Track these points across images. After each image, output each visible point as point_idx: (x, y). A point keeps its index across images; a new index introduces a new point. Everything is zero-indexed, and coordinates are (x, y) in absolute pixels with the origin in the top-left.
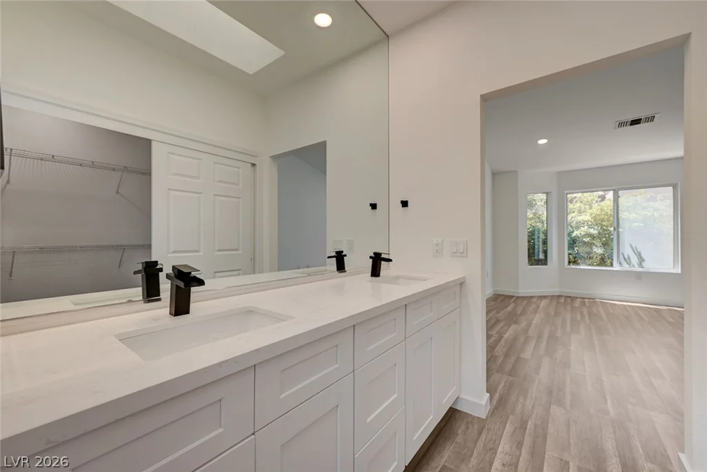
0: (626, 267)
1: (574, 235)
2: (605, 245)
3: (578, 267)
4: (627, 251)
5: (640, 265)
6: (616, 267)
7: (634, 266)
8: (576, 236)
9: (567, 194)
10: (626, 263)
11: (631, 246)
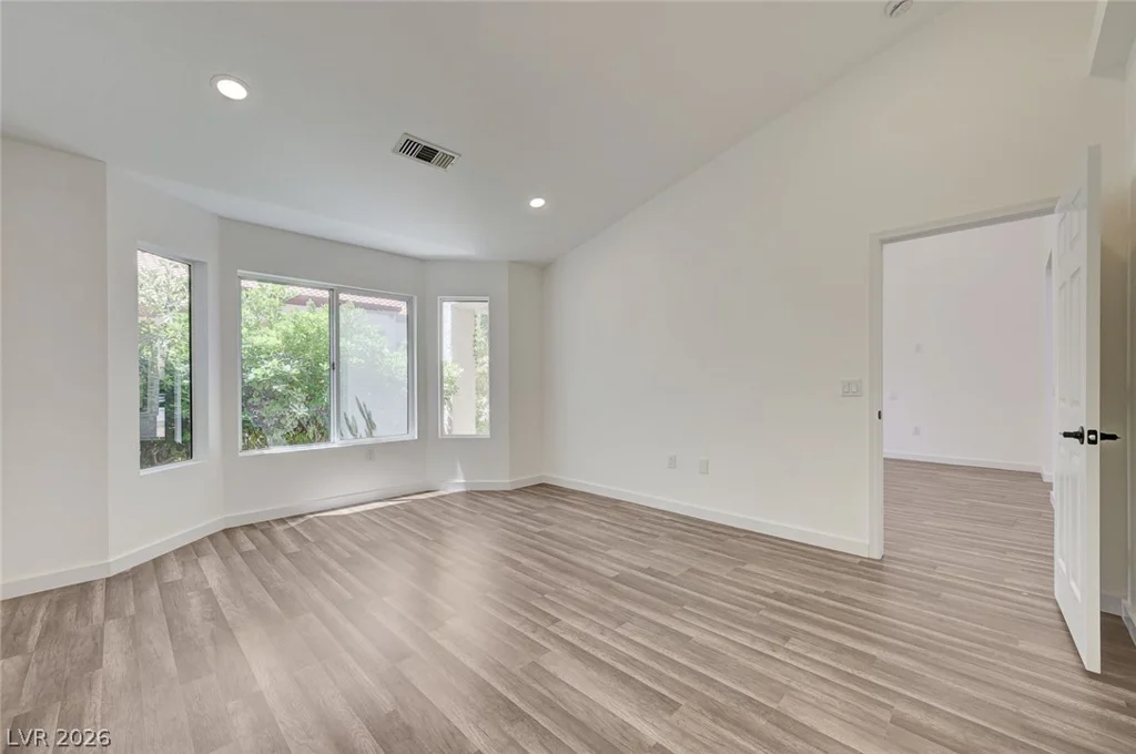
0: (349, 440)
1: (251, 377)
2: (311, 399)
3: (266, 452)
4: (351, 410)
5: (370, 434)
6: (335, 442)
7: (361, 437)
8: (256, 381)
9: (241, 278)
10: (349, 433)
11: (357, 399)
